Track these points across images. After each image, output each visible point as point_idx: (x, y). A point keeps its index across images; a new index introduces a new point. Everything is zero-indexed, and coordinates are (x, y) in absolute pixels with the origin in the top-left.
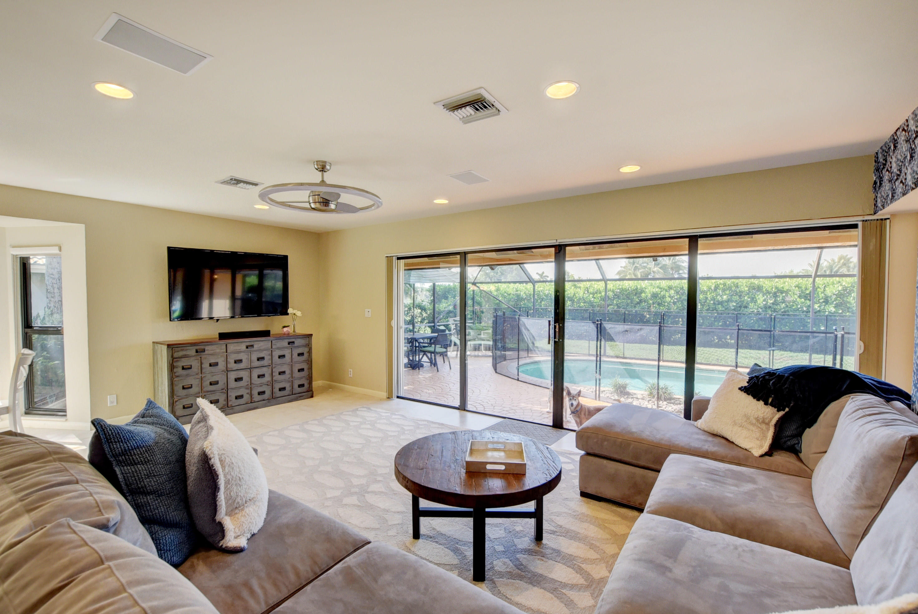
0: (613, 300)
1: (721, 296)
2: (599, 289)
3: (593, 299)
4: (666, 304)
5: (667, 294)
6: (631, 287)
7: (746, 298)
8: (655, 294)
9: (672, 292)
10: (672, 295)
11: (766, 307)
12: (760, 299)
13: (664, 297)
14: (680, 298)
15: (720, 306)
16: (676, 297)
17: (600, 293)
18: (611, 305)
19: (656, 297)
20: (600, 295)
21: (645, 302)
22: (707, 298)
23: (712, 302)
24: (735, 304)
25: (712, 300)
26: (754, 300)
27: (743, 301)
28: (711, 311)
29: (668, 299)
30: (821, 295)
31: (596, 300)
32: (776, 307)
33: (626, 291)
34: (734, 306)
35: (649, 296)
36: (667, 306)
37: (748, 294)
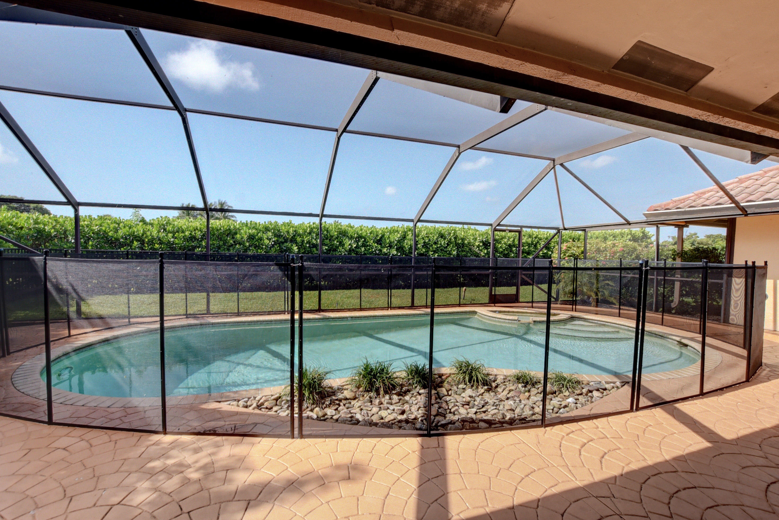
0: (201, 241)
1: (315, 239)
2: (181, 227)
3: (172, 240)
4: (264, 247)
5: (265, 236)
6: (223, 227)
7: (335, 242)
8: (252, 235)
9: (270, 234)
10: (270, 237)
11: (351, 250)
12: (347, 243)
13: (261, 239)
14: (277, 241)
15: (314, 249)
16: (274, 240)
17: (183, 232)
18: (199, 247)
19: (253, 239)
20: (183, 235)
21: (240, 244)
22: (303, 241)
23: (308, 245)
24: (327, 248)
25: (307, 243)
26: (342, 244)
27: (333, 244)
28: (307, 254)
29: (266, 242)
30: (388, 241)
31: (177, 241)
32: (357, 250)
33: (218, 230)
34: (326, 249)
35: (245, 237)
36: (265, 248)
37: (337, 238)
